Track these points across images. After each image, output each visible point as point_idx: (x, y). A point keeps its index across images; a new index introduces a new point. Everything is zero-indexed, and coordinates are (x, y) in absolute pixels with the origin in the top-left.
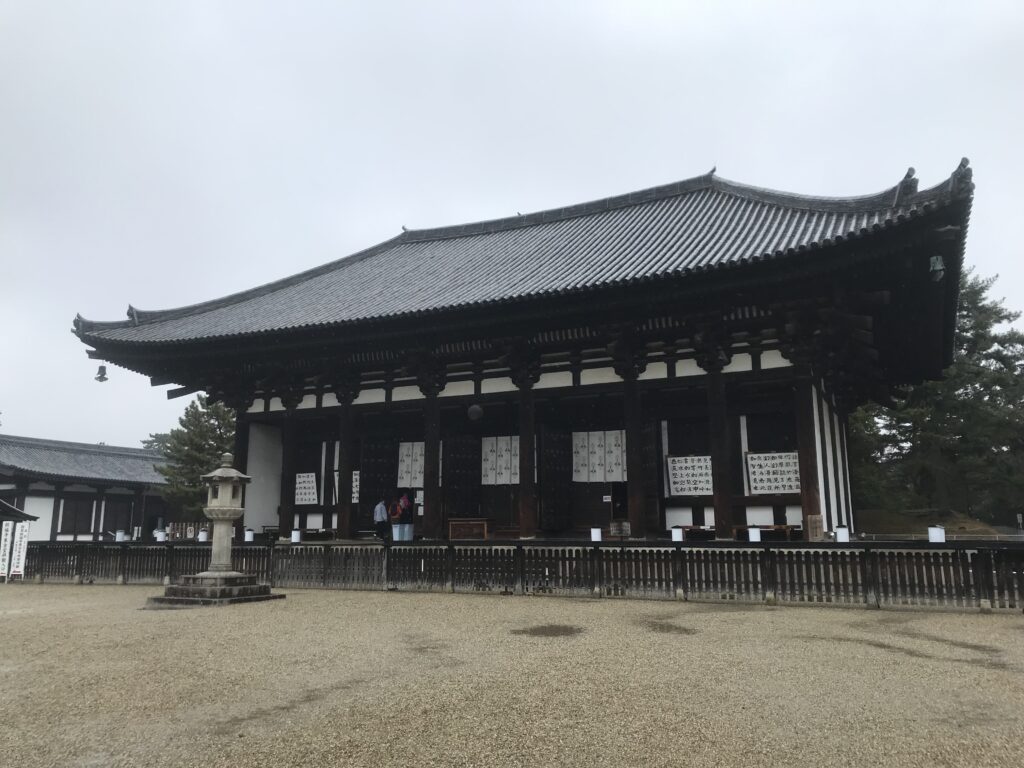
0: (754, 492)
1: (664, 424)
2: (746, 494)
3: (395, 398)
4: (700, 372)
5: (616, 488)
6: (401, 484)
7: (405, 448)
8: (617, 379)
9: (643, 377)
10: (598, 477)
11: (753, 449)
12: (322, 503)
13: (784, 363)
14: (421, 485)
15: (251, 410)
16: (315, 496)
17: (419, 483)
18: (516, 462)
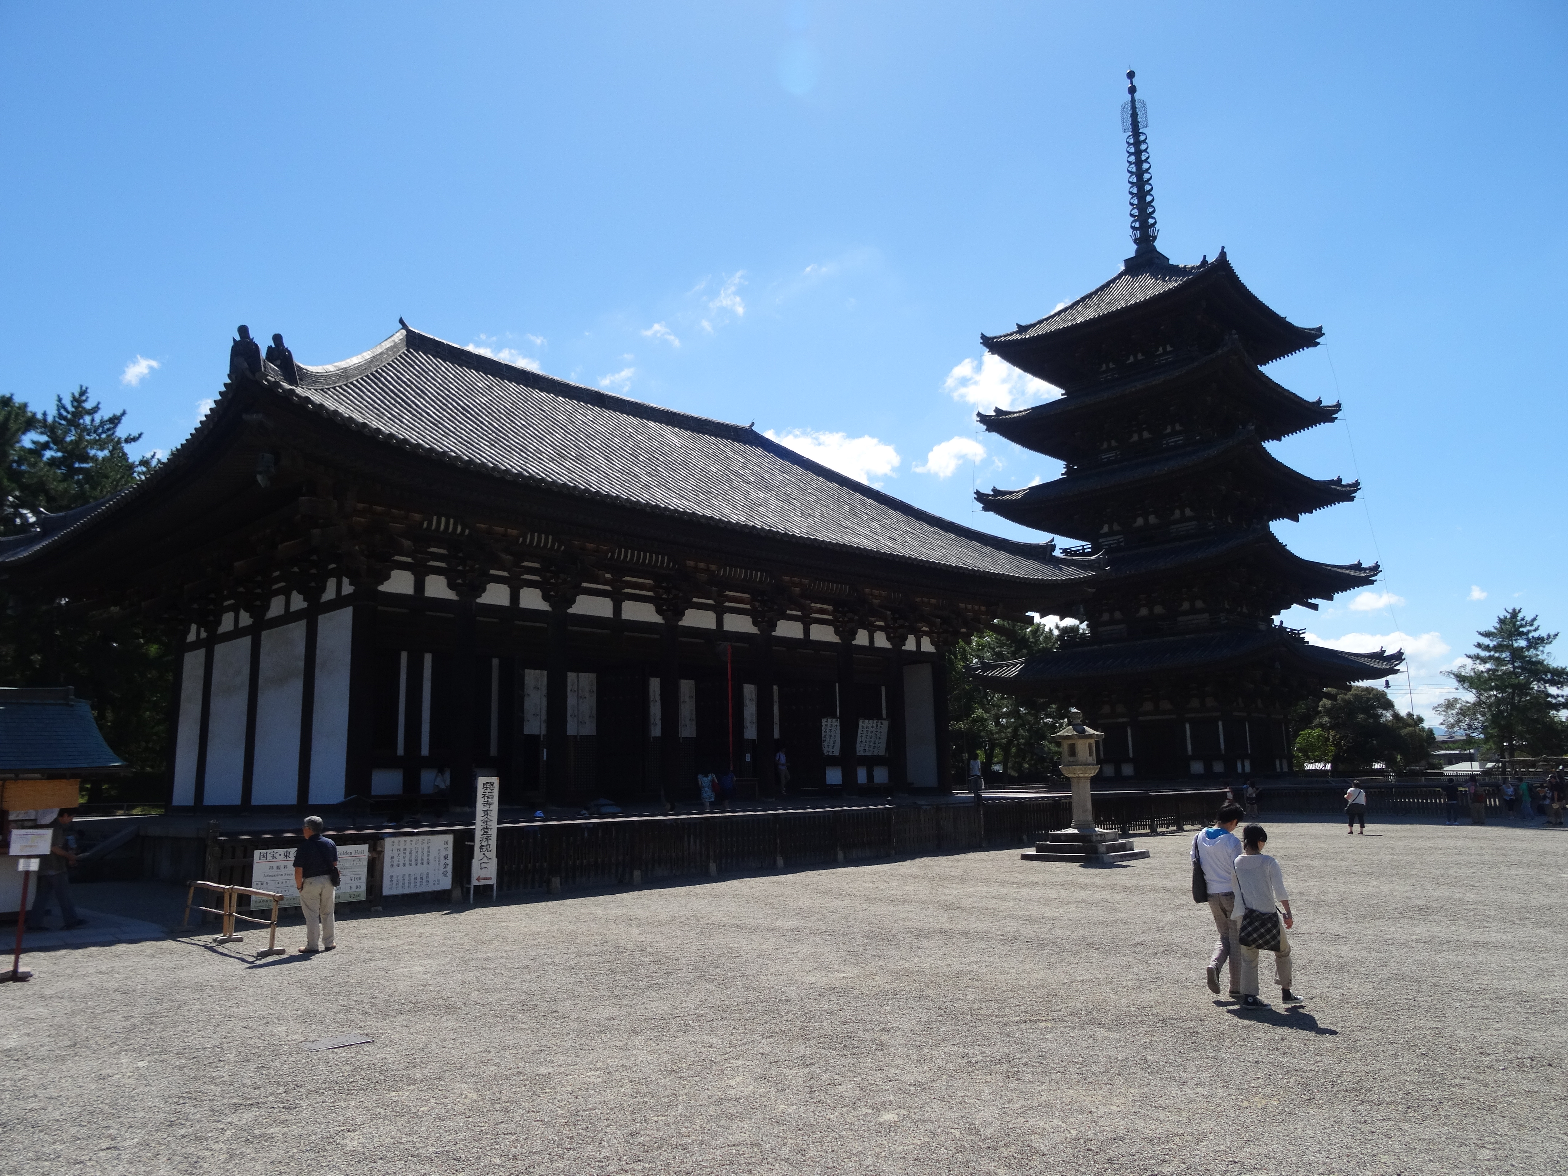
0: (860, 753)
2: (856, 755)
3: (625, 615)
6: (527, 730)
7: (532, 677)
12: (400, 752)
13: (933, 649)
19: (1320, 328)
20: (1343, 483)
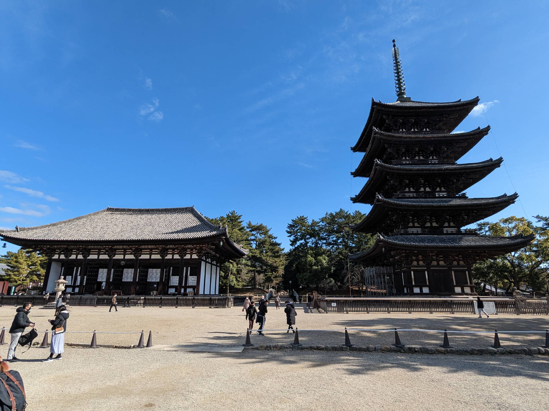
0: (189, 285)
1: (172, 268)
2: (188, 285)
3: (100, 258)
4: (179, 258)
5: (158, 283)
6: (98, 280)
7: (101, 270)
8: (160, 258)
9: (166, 258)
10: (154, 280)
11: (190, 275)
12: (72, 285)
13: (197, 257)
14: (105, 281)
15: (53, 258)
16: (71, 283)
17: (105, 280)
18: (132, 275)
19: (478, 97)
20: (493, 160)
